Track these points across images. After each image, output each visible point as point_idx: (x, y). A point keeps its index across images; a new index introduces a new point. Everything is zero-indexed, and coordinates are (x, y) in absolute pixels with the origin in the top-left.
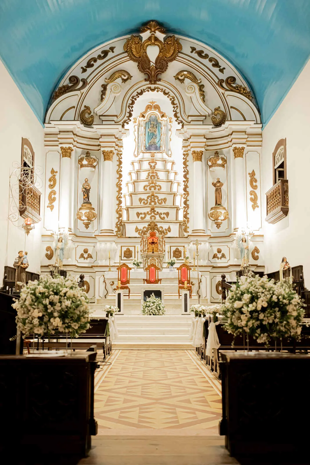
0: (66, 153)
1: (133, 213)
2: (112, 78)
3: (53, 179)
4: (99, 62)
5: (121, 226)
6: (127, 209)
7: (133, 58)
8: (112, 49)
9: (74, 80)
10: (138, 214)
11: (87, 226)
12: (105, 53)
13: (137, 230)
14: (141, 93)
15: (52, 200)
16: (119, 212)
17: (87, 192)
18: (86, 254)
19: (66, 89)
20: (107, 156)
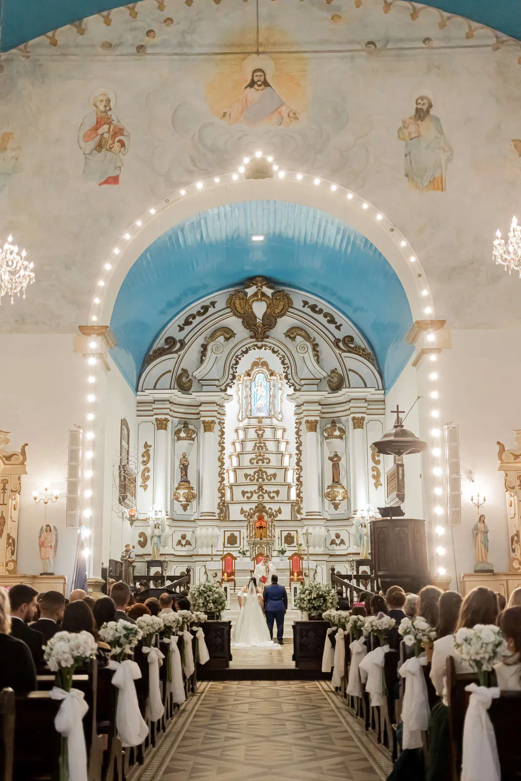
0: (161, 425)
1: (238, 491)
2: (213, 336)
3: (146, 454)
4: (199, 319)
5: (224, 507)
6: (231, 487)
7: (236, 314)
8: (213, 304)
9: (171, 341)
10: (244, 493)
11: (185, 508)
12: (206, 309)
13: (242, 511)
14: (246, 352)
15: (146, 479)
16: (221, 490)
17: (184, 468)
18: (184, 541)
19: (161, 352)
20: (208, 427)
